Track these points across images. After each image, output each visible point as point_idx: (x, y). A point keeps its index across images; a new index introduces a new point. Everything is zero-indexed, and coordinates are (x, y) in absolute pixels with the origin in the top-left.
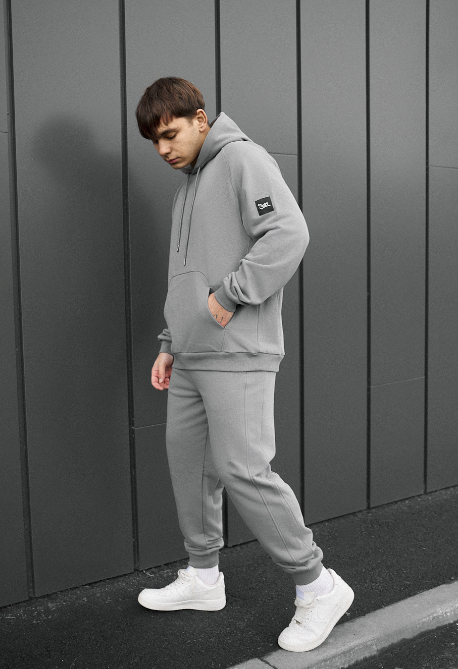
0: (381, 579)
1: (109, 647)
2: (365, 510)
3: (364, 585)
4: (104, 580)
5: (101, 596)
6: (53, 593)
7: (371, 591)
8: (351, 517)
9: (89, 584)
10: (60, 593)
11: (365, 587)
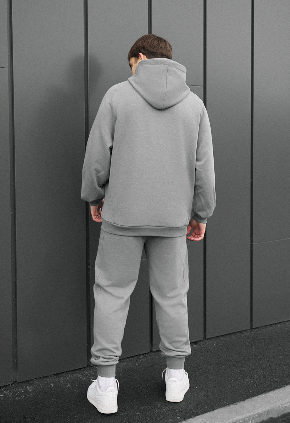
0: (258, 376)
1: (67, 417)
2: (249, 329)
3: (245, 380)
4: (66, 372)
5: (64, 382)
6: (30, 380)
7: (250, 384)
8: (239, 334)
9: (56, 374)
10: (35, 380)
11: (246, 382)
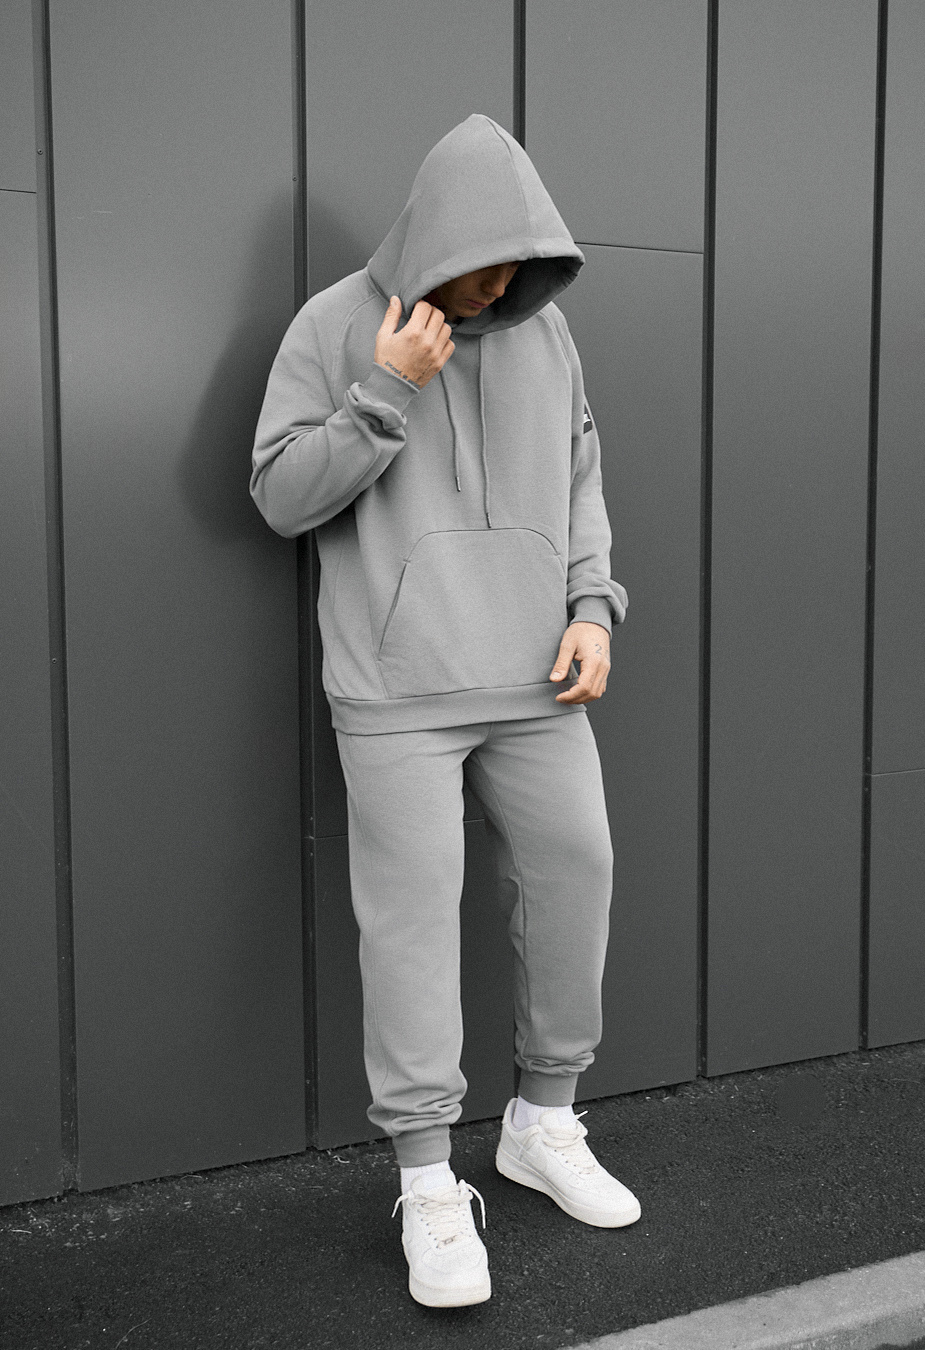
0: (859, 1207)
1: (211, 1309)
2: (854, 1052)
3: (815, 1216)
4: (238, 1165)
5: (224, 1198)
6: (122, 1186)
7: (828, 1231)
8: (821, 1066)
9: (204, 1172)
10: (136, 1186)
11: (817, 1223)
